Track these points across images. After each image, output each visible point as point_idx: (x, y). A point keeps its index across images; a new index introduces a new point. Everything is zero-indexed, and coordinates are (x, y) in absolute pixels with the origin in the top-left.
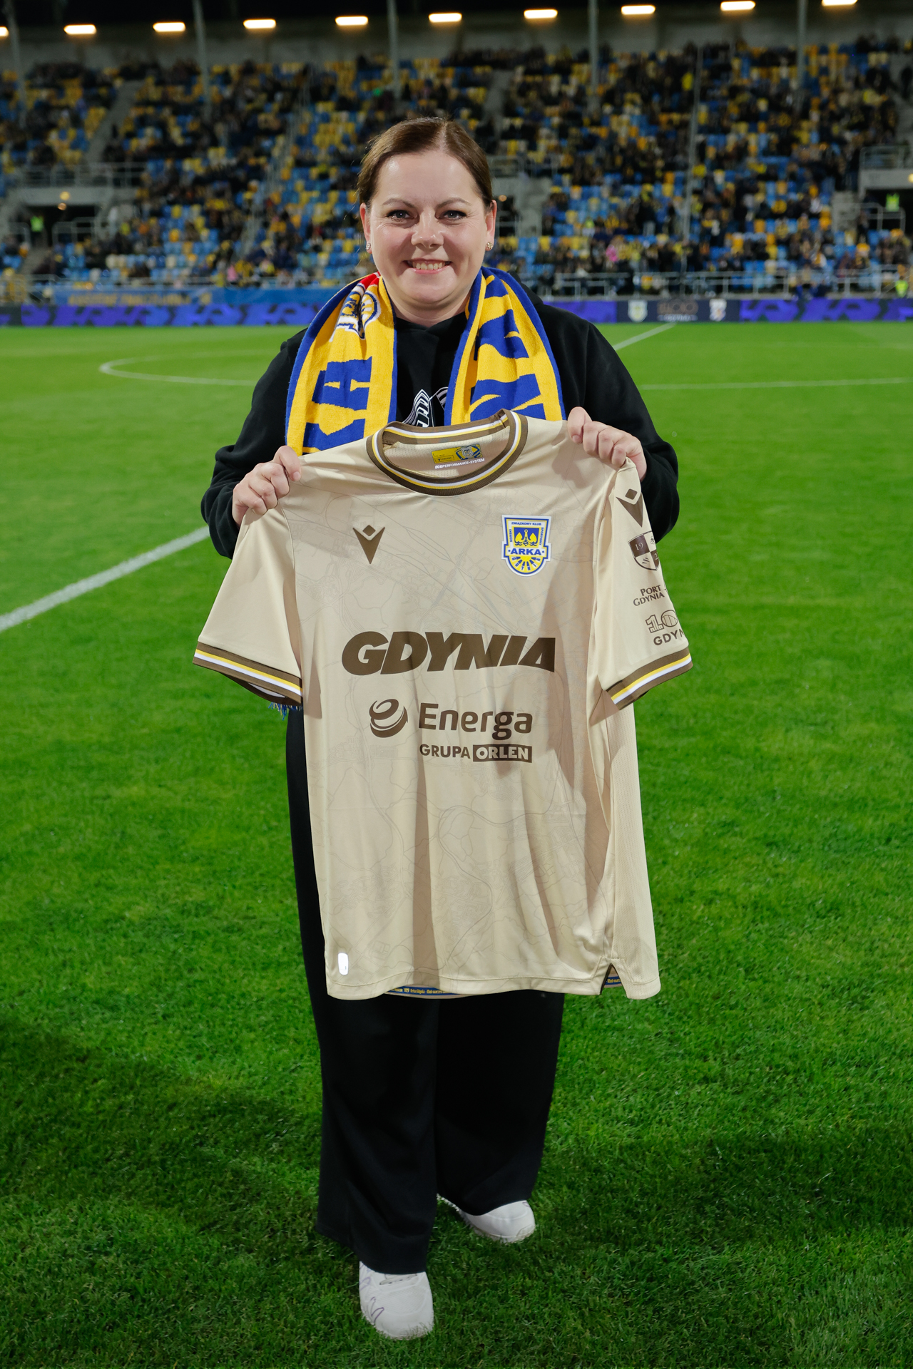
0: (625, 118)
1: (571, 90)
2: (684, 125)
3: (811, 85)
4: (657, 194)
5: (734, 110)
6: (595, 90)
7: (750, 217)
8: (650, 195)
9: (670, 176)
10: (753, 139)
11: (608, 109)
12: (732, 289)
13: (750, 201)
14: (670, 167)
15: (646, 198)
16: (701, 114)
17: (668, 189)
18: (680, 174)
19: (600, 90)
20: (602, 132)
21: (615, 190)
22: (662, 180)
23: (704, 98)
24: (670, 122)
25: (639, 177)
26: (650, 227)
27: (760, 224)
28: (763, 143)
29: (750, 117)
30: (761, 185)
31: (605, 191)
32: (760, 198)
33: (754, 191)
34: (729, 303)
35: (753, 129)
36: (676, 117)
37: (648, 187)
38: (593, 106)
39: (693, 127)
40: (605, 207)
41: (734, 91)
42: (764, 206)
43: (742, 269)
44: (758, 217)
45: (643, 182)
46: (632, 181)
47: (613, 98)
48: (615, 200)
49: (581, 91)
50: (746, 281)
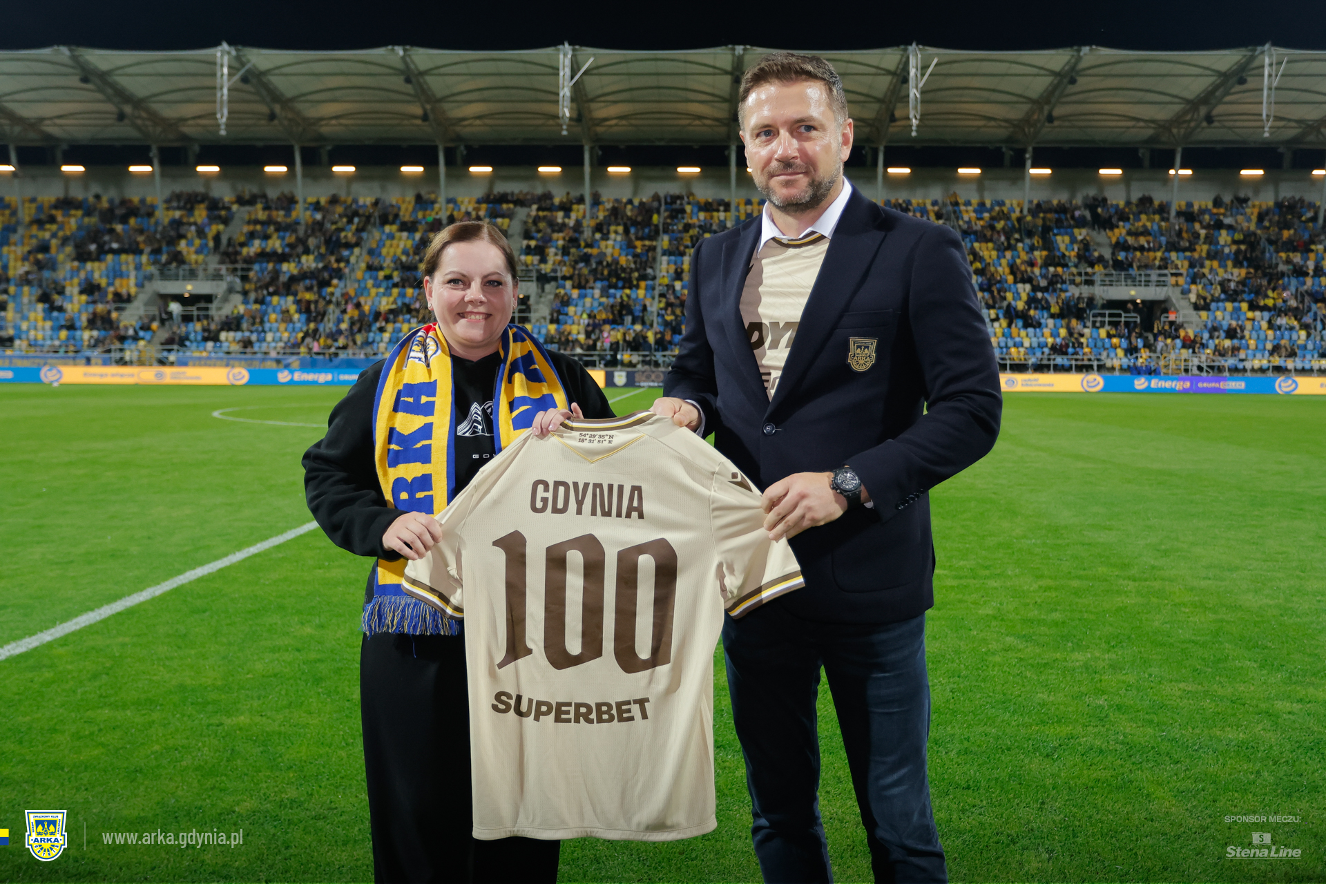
0: (610, 243)
1: (571, 223)
2: (654, 249)
4: (633, 296)
5: (686, 240)
6: (588, 223)
8: (628, 296)
9: (643, 284)
11: (598, 236)
14: (644, 277)
15: (625, 298)
16: (664, 241)
17: (641, 293)
18: (650, 282)
19: (593, 223)
20: (594, 251)
21: (604, 293)
22: (638, 287)
23: (666, 231)
24: (643, 247)
25: (620, 284)
26: (629, 319)
31: (597, 292)
36: (647, 243)
37: (627, 291)
38: (587, 234)
39: (659, 250)
40: (596, 304)
41: (687, 227)
45: (623, 288)
46: (615, 287)
47: (601, 229)
48: (604, 300)
49: (578, 224)
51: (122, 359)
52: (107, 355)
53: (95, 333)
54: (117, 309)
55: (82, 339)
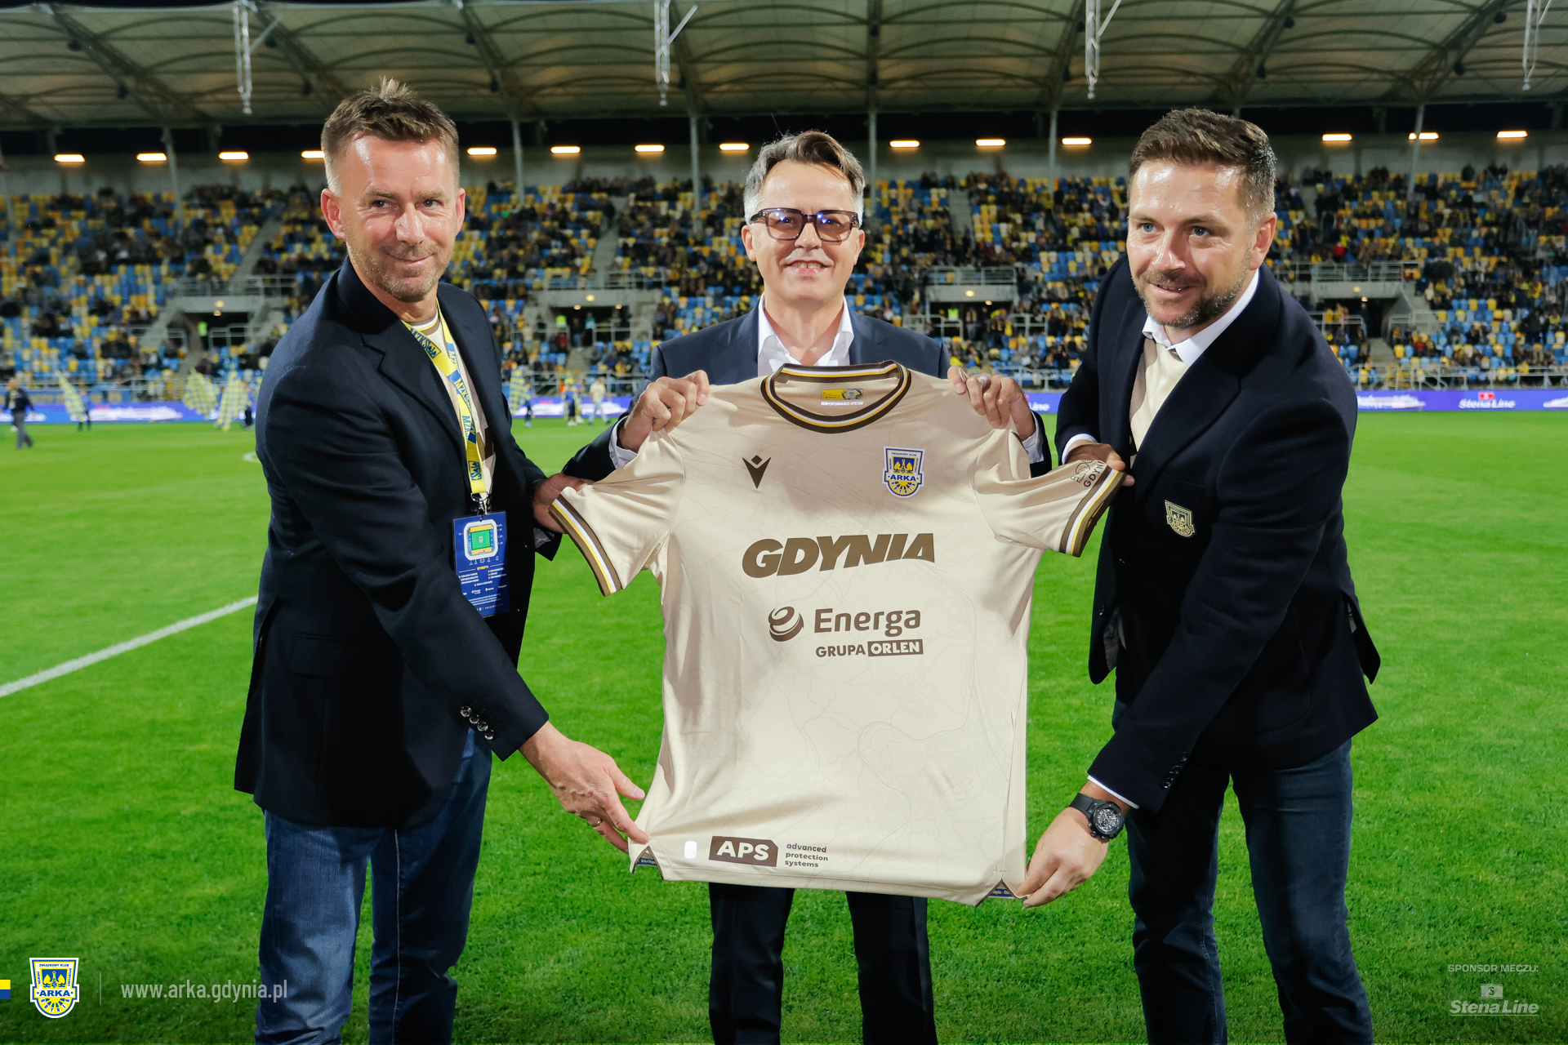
0: (725, 239)
1: (677, 215)
6: (698, 215)
11: (710, 231)
19: (704, 215)
20: (706, 251)
21: (718, 301)
25: (737, 290)
31: (709, 301)
37: (746, 299)
38: (697, 228)
40: (708, 315)
45: (741, 294)
46: (732, 294)
47: (714, 222)
48: (718, 309)
49: (686, 215)
51: (145, 392)
52: (126, 389)
53: (112, 362)
54: (137, 333)
55: (95, 371)
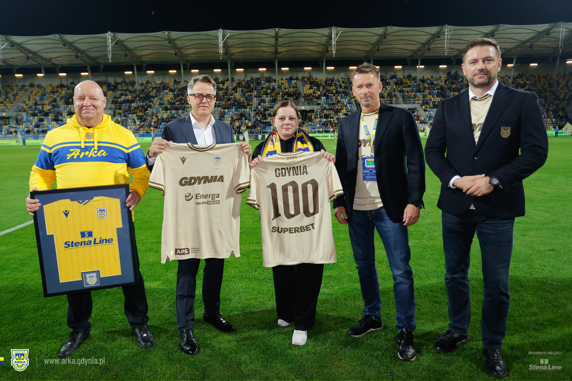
0: (238, 94)
1: (225, 87)
2: (251, 95)
3: (280, 87)
4: (245, 111)
5: (262, 92)
6: (230, 87)
7: (267, 116)
8: (244, 111)
9: (248, 107)
10: (267, 99)
11: (233, 92)
12: (263, 132)
13: (266, 112)
14: (248, 105)
15: (243, 112)
16: (255, 93)
17: (248, 110)
18: (251, 106)
19: (232, 87)
20: (232, 97)
21: (236, 110)
22: (247, 108)
23: (255, 89)
24: (248, 95)
25: (241, 107)
26: (244, 118)
27: (269, 118)
28: (269, 100)
29: (266, 94)
30: (269, 109)
31: (233, 110)
32: (269, 112)
33: (268, 110)
34: (262, 135)
35: (267, 97)
36: (249, 94)
37: (243, 109)
38: (230, 91)
39: (253, 96)
40: (233, 114)
41: (262, 88)
42: (270, 113)
43: (265, 128)
44: (268, 116)
46: (239, 108)
47: (235, 89)
48: (236, 112)
49: (227, 88)
50: (266, 131)
